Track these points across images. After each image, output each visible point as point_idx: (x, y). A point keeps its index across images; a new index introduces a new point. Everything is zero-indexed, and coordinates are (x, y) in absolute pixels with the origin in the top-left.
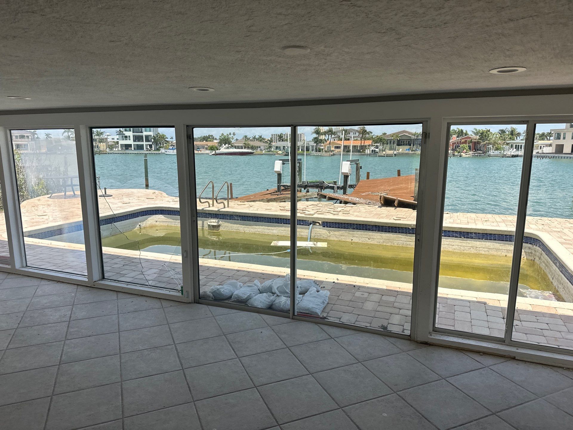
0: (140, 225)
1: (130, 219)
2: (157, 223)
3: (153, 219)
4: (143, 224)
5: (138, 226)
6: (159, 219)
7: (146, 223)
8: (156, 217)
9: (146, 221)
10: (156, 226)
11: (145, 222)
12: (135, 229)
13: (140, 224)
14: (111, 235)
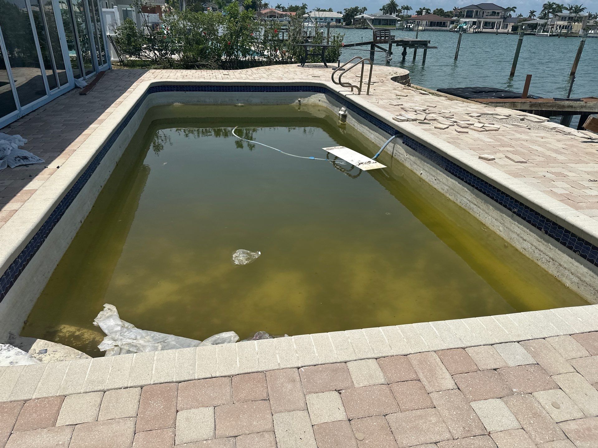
0: (299, 101)
1: (287, 91)
2: (320, 103)
3: (316, 97)
4: (304, 101)
5: (297, 101)
6: (322, 98)
7: (308, 101)
8: (319, 95)
9: (309, 97)
10: (318, 106)
11: (306, 99)
12: (293, 104)
13: (299, 99)
14: (262, 104)
